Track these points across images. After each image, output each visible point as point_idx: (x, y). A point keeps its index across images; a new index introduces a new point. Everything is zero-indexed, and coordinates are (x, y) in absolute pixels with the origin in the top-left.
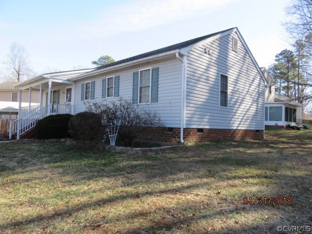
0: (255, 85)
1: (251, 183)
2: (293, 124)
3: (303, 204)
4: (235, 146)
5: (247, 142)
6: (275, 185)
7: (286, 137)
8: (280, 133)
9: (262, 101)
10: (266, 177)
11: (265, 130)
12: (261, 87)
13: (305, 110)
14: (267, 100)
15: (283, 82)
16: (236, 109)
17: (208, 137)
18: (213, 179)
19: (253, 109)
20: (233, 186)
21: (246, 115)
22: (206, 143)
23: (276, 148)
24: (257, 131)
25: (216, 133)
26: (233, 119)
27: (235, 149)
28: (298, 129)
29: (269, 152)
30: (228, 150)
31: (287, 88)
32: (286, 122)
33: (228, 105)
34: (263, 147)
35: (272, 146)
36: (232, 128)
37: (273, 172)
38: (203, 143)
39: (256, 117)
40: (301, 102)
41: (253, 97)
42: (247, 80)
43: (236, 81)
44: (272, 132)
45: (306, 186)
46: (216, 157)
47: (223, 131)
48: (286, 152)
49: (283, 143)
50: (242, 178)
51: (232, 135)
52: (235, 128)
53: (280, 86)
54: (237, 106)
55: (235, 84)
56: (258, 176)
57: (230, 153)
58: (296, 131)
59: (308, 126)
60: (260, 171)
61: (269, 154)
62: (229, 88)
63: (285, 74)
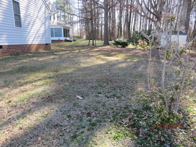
0: (42, 12)
1: (39, 86)
2: (68, 39)
3: (71, 95)
4: (30, 57)
5: (40, 53)
6: (55, 83)
7: (65, 47)
8: (61, 44)
9: (48, 24)
10: (50, 78)
11: (52, 43)
12: (47, 14)
13: (74, 30)
14: (53, 24)
15: (62, 13)
16: (29, 29)
17: (8, 52)
18: (7, 89)
19: (42, 29)
20: (23, 91)
21: (38, 34)
22: (7, 57)
23: (58, 55)
24: (47, 44)
25: (15, 48)
26: (28, 37)
27: (31, 59)
28: (71, 41)
29: (53, 58)
30: (25, 61)
31: (64, 16)
32: (64, 38)
33: (22, 26)
34: (50, 55)
35: (56, 54)
36: (28, 43)
37: (55, 72)
38: (4, 57)
39: (44, 35)
40: (72, 26)
41: (41, 20)
42: (36, 7)
43: (27, 7)
44: (57, 44)
45: (73, 79)
46: (13, 68)
47: (20, 46)
48: (63, 57)
49: (63, 51)
50: (33, 82)
51: (28, 48)
52: (30, 43)
53: (61, 15)
54: (30, 27)
55: (26, 9)
56: (45, 78)
57: (26, 62)
58: (70, 42)
59: (75, 39)
60: (46, 74)
61: (54, 60)
62: (21, 12)
63: (63, 7)
